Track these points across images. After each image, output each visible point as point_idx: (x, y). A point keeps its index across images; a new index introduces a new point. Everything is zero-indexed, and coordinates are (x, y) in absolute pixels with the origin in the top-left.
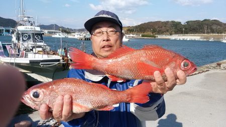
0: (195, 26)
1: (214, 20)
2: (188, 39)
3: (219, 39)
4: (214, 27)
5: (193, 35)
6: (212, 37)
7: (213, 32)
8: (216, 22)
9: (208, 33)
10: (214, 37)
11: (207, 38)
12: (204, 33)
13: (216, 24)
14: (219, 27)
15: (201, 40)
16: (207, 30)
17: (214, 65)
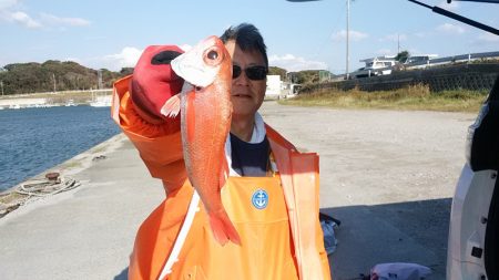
0: (29, 75)
1: (69, 63)
2: (18, 107)
3: (84, 100)
4: (71, 77)
5: (27, 95)
6: (70, 98)
7: (70, 87)
8: (72, 67)
9: (60, 89)
10: (73, 97)
11: (60, 101)
12: (52, 90)
13: (72, 70)
14: (80, 76)
15: (48, 106)
16: (57, 82)
17: (41, 178)
